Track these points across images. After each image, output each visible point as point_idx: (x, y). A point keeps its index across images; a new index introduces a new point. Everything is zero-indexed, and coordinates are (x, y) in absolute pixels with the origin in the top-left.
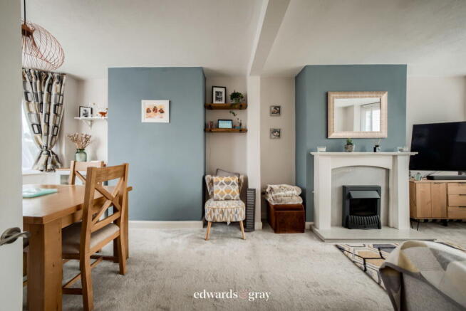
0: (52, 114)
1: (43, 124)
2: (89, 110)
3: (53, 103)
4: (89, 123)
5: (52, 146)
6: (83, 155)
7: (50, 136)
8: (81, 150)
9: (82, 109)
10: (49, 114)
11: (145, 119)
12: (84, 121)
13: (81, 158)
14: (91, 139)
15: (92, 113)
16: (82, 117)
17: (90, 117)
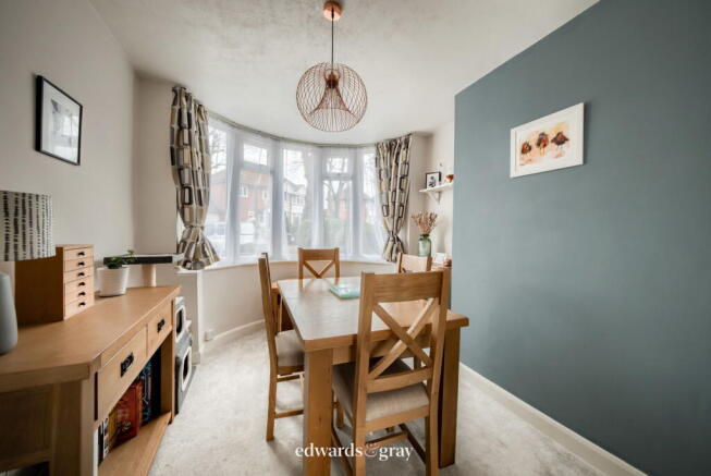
0: (398, 190)
1: (390, 204)
2: (436, 176)
3: (399, 176)
4: (437, 195)
5: (398, 231)
6: (428, 244)
7: (396, 218)
8: (426, 236)
9: (429, 176)
10: (395, 191)
11: (519, 167)
12: (430, 194)
13: (424, 246)
14: (437, 220)
15: (440, 179)
16: (429, 188)
17: (437, 187)
